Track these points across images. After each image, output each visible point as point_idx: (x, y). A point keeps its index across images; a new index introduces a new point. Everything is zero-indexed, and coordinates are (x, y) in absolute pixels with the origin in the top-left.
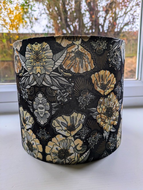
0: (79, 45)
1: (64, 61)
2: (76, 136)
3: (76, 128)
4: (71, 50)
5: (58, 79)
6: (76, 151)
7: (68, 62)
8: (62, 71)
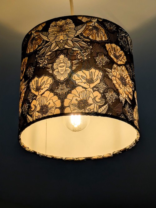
0: (96, 23)
1: (84, 31)
2: (95, 89)
3: (94, 81)
4: (89, 25)
5: (79, 43)
6: (95, 102)
7: (88, 32)
8: (82, 37)
